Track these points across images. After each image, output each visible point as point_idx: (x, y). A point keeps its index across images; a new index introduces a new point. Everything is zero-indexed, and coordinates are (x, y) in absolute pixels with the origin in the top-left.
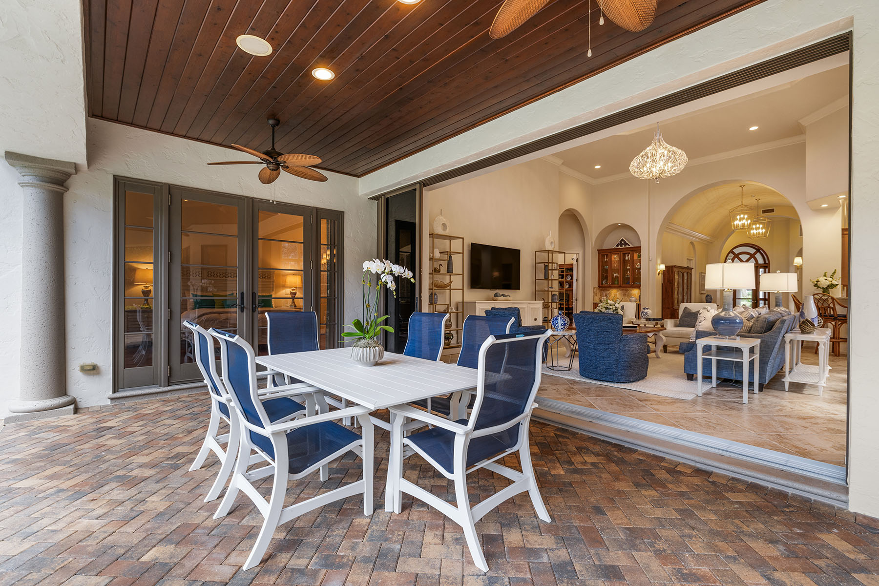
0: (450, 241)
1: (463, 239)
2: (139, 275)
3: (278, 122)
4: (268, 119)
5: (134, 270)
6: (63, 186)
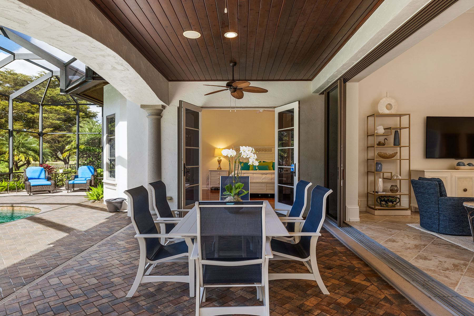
0: (400, 117)
1: (409, 115)
2: (217, 152)
3: (235, 64)
4: (230, 63)
5: (214, 149)
6: (160, 115)
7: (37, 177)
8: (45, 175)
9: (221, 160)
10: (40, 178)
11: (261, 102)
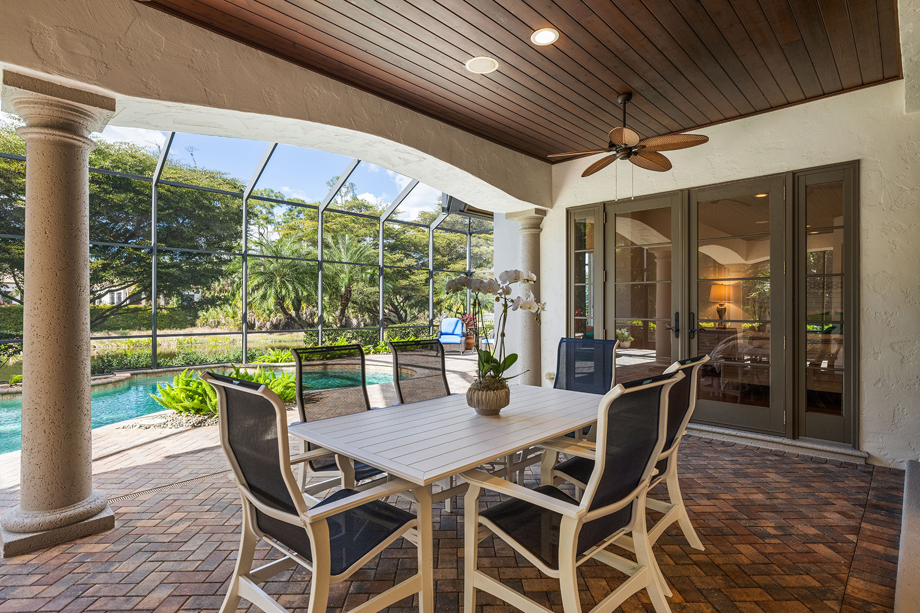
3: (628, 96)
4: (617, 97)
6: (539, 228)
7: (451, 332)
8: (462, 330)
9: (725, 308)
10: (455, 333)
11: (739, 170)
